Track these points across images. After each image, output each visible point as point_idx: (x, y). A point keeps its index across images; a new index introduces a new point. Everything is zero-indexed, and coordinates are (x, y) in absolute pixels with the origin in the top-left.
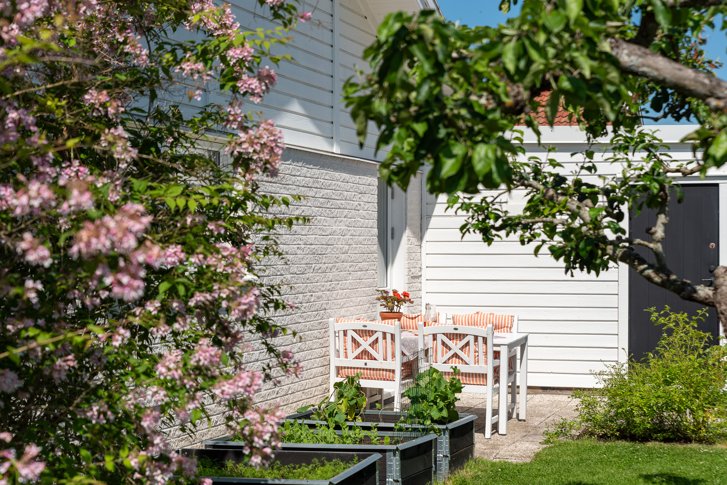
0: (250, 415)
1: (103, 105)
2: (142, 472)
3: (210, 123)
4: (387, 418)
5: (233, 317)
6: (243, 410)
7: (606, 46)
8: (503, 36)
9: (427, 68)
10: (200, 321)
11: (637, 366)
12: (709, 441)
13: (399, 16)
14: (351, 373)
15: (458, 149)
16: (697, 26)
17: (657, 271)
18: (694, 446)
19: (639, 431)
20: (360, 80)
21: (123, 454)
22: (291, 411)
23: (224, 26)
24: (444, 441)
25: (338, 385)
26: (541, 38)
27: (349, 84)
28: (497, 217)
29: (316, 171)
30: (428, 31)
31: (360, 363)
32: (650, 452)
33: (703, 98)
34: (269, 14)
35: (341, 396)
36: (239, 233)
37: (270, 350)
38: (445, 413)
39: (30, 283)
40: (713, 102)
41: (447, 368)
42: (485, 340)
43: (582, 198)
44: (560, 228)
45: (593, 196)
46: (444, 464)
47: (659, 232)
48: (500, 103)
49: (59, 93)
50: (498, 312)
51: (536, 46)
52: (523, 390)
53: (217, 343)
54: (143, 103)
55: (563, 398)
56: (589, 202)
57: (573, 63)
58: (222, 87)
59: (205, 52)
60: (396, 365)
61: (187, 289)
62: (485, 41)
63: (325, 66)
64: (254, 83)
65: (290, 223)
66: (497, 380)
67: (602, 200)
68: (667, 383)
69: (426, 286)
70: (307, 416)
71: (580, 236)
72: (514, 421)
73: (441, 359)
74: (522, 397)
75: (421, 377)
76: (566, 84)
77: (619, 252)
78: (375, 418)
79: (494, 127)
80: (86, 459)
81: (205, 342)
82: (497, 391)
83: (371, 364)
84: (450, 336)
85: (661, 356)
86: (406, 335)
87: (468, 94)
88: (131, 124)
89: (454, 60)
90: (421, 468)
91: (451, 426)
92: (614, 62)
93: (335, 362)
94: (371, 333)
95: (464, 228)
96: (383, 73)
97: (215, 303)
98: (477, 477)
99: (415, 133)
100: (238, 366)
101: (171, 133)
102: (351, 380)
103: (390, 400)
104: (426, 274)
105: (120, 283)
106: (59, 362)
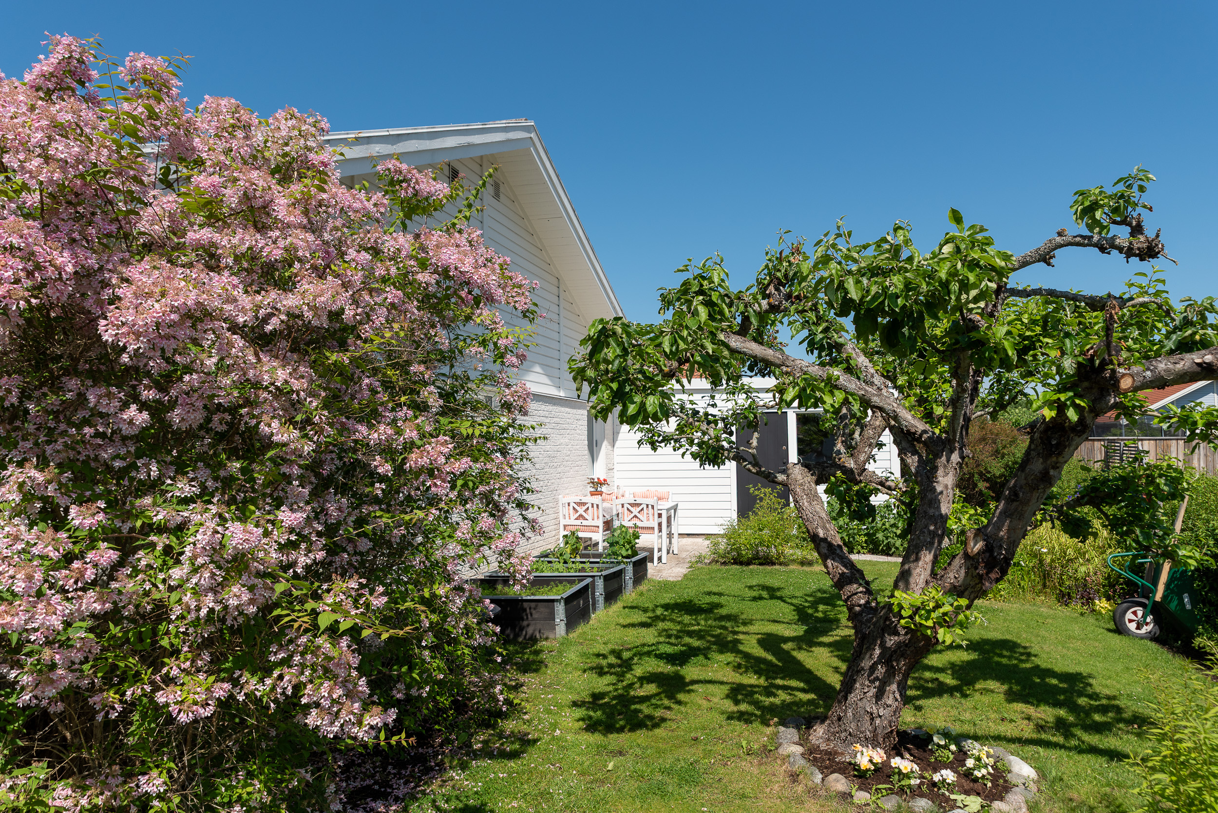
0: (513, 560)
1: (421, 373)
2: (447, 597)
3: (486, 381)
4: (595, 556)
5: (503, 499)
6: (509, 556)
7: (722, 336)
8: (663, 332)
9: (618, 351)
10: (482, 502)
11: (743, 520)
12: (785, 564)
13: (601, 321)
14: (573, 529)
15: (637, 399)
16: (773, 323)
17: (754, 466)
18: (777, 567)
19: (744, 559)
20: (579, 357)
21: (435, 587)
22: (536, 553)
23: (495, 323)
24: (630, 569)
25: (565, 536)
26: (685, 333)
27: (571, 360)
28: (659, 435)
29: (550, 407)
30: (619, 330)
31: (578, 522)
32: (752, 572)
33: (779, 366)
34: (521, 315)
35: (567, 543)
36: (505, 448)
37: (525, 518)
38: (630, 552)
39: (377, 485)
40: (785, 369)
41: (631, 524)
42: (653, 507)
43: (709, 423)
44: (696, 441)
45: (716, 422)
46: (630, 583)
47: (754, 442)
48: (661, 370)
49: (394, 366)
50: (660, 490)
51: (682, 338)
52: (676, 536)
53: (492, 515)
54: (445, 370)
55: (699, 540)
56: (713, 425)
57: (702, 346)
58: (495, 362)
59: (484, 341)
60: (600, 523)
61: (474, 484)
62: (652, 335)
63: (555, 345)
64: (514, 360)
65: (536, 440)
66: (660, 531)
67: (721, 425)
68: (761, 530)
69: (616, 474)
70: (547, 556)
71: (709, 447)
72: (671, 555)
73: (627, 519)
74: (675, 540)
75: (615, 530)
76: (698, 358)
77: (731, 455)
78: (587, 556)
79: (658, 384)
80: (412, 590)
81: (485, 515)
82: (661, 537)
83: (585, 523)
84: (632, 505)
85: (756, 514)
86: (606, 505)
87: (642, 365)
88: (438, 384)
89: (634, 346)
90: (616, 586)
91: (634, 559)
92: (727, 346)
93: (563, 522)
94: (584, 504)
95: (640, 442)
96: (592, 354)
97: (492, 492)
98: (649, 590)
99: (611, 388)
100: (505, 530)
101: (463, 388)
102: (573, 533)
103: (597, 544)
104: (617, 467)
105: (435, 485)
106: (395, 531)
